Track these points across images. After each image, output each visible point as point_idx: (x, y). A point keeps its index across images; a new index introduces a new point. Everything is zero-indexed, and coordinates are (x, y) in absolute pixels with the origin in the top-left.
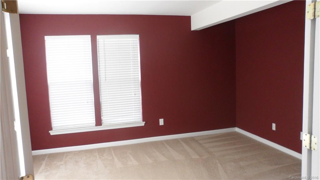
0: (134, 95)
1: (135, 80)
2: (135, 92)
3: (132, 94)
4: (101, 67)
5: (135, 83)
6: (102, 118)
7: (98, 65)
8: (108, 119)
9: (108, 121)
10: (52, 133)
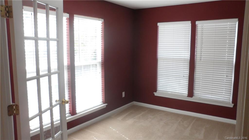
0: (226, 77)
1: (229, 63)
2: (228, 74)
3: (224, 76)
4: (197, 48)
5: (228, 65)
6: (194, 91)
7: (196, 46)
8: (199, 94)
9: (199, 95)
10: (156, 94)
